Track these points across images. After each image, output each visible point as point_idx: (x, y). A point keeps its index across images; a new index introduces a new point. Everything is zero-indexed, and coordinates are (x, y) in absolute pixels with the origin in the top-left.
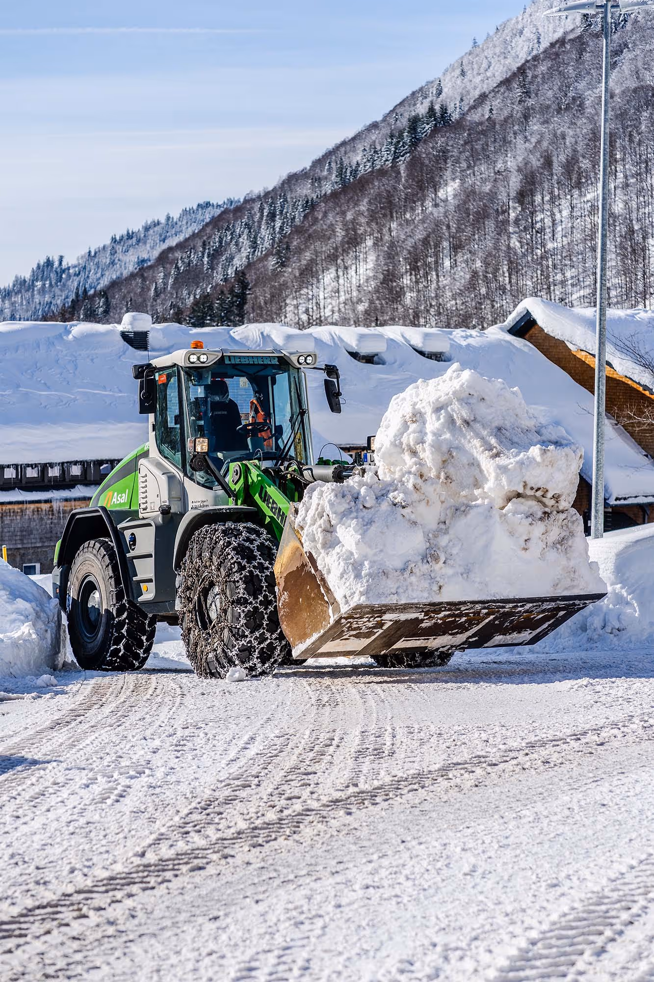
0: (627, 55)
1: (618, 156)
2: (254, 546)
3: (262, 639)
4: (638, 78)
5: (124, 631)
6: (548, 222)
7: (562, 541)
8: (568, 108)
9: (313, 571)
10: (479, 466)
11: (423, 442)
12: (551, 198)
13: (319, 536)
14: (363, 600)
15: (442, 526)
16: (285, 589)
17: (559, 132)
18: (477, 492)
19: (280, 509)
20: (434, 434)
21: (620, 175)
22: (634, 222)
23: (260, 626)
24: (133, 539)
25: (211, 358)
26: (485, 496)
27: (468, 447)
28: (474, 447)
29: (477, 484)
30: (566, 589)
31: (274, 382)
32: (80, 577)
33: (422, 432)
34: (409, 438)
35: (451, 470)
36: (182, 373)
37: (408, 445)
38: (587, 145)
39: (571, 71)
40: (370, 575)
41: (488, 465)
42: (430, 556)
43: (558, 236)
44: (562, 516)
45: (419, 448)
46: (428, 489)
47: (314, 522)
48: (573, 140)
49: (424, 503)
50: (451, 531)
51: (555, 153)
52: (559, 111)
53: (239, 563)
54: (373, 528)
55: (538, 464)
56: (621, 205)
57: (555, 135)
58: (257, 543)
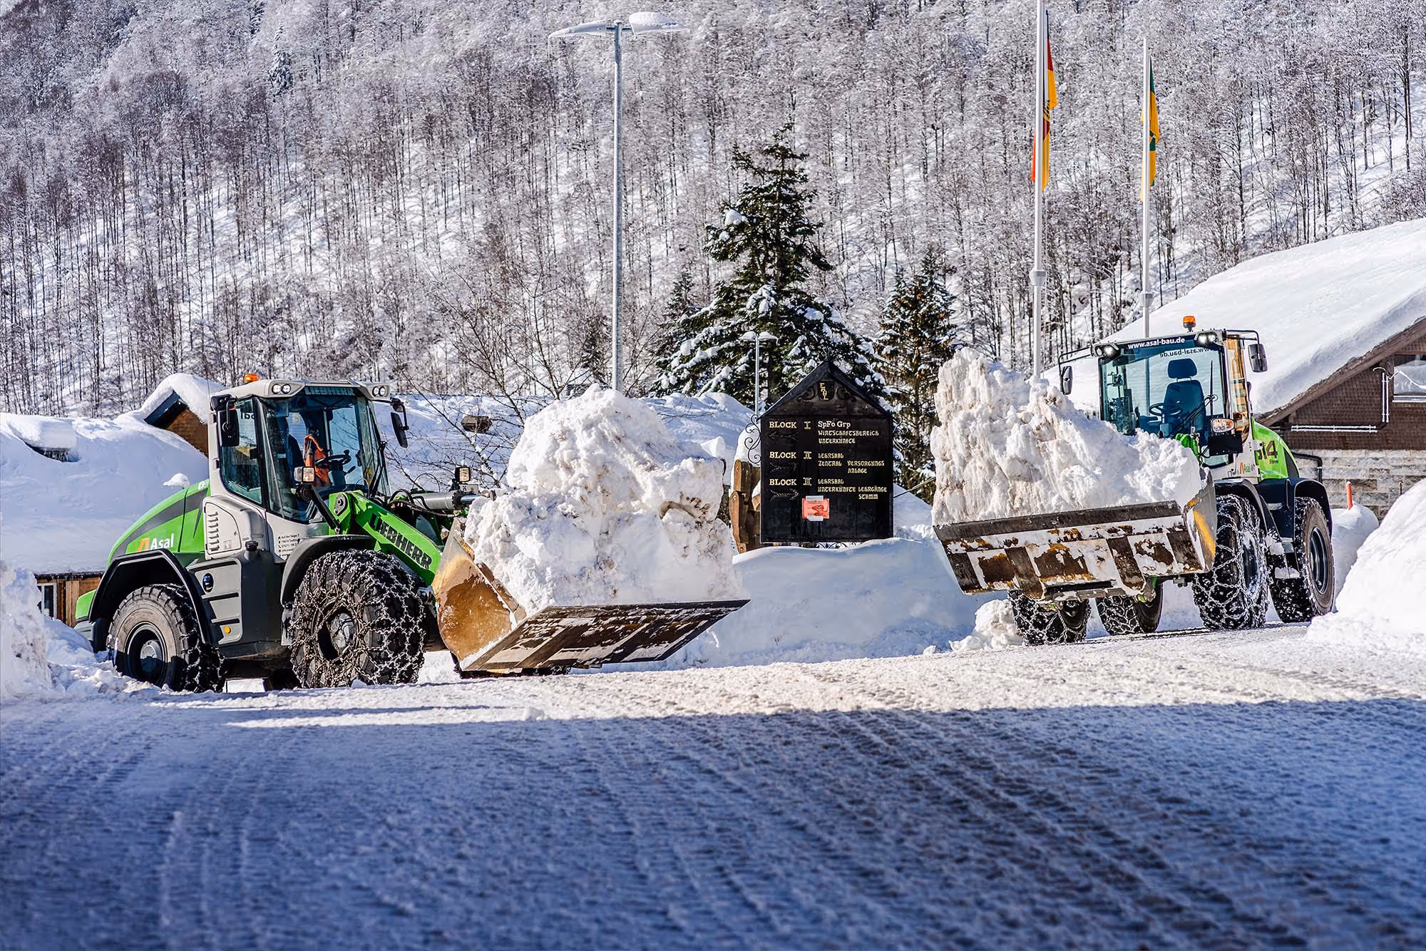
0: (135, 25)
1: (127, 178)
2: (389, 569)
3: (403, 662)
4: (153, 61)
5: (196, 679)
6: (21, 276)
7: (711, 550)
8: (45, 105)
9: (487, 582)
10: (634, 478)
11: (577, 458)
12: (25, 241)
13: (498, 546)
14: (552, 602)
15: (604, 536)
16: (448, 603)
17: (34, 140)
18: (634, 504)
19: (400, 536)
20: (587, 450)
21: (131, 207)
22: (156, 278)
23: (402, 648)
24: (210, 580)
25: (294, 388)
26: (642, 505)
27: (621, 461)
28: (628, 461)
29: (634, 496)
30: (719, 595)
31: (330, 417)
32: (129, 627)
33: (573, 447)
34: (563, 454)
35: (608, 484)
36: (260, 405)
37: (562, 462)
38: (79, 160)
39: (49, 48)
40: (554, 580)
41: (644, 478)
42: (603, 562)
43: (39, 298)
44: (711, 526)
45: (573, 464)
46: (592, 500)
47: (490, 533)
48: (57, 153)
49: (589, 515)
50: (614, 540)
51: (29, 172)
52: (32, 108)
53: (378, 587)
54: (551, 537)
55: (693, 476)
56: (135, 253)
57: (29, 146)
58: (391, 567)
